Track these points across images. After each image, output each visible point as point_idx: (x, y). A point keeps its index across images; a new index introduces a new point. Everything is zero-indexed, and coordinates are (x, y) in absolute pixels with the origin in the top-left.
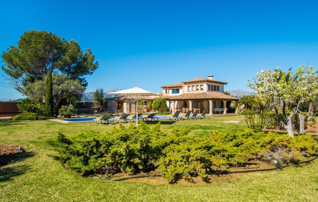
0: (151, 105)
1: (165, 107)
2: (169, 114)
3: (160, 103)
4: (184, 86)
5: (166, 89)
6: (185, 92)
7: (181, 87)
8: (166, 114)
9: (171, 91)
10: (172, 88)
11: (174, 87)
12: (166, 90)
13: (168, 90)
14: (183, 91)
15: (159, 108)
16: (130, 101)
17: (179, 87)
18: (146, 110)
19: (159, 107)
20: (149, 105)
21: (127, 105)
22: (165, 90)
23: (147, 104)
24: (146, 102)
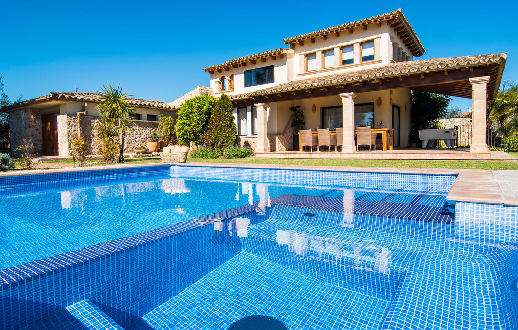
0: (172, 128)
1: (230, 126)
2: (244, 157)
3: (209, 114)
4: (292, 56)
5: (221, 75)
6: (296, 78)
7: (280, 57)
8: (236, 156)
9: (239, 79)
10: (244, 64)
11: (254, 62)
12: (223, 79)
13: (227, 78)
14: (290, 74)
15: (202, 132)
16: (83, 110)
17: (274, 58)
18: (155, 144)
19: (205, 129)
20: (164, 129)
21: (69, 123)
22: (218, 80)
23: (156, 126)
24: (152, 118)
